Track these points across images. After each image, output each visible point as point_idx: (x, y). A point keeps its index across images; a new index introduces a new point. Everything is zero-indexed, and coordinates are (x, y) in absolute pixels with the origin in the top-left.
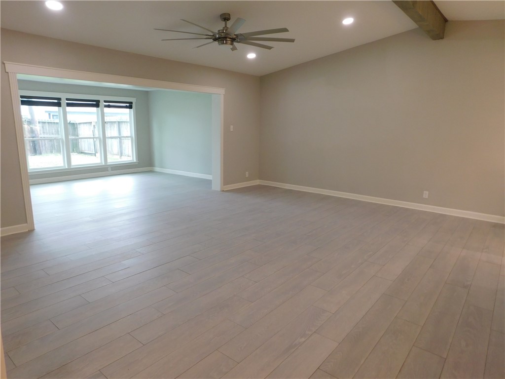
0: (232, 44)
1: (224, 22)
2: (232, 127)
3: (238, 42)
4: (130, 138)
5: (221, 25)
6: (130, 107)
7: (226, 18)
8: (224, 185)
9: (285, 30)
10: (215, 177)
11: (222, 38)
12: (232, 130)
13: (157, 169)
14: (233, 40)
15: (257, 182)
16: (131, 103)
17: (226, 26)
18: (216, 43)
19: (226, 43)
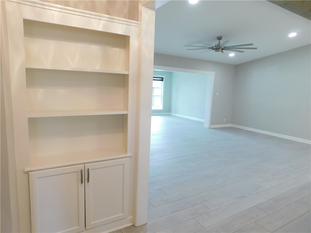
0: (222, 51)
1: (219, 40)
2: (217, 93)
3: (225, 50)
4: (160, 97)
5: (217, 42)
6: (162, 80)
7: (219, 38)
8: (211, 125)
9: (252, 44)
10: (206, 120)
11: (217, 48)
12: (217, 95)
13: (173, 114)
14: (223, 49)
15: (230, 125)
16: (163, 78)
17: (219, 43)
18: (214, 50)
19: (219, 51)
